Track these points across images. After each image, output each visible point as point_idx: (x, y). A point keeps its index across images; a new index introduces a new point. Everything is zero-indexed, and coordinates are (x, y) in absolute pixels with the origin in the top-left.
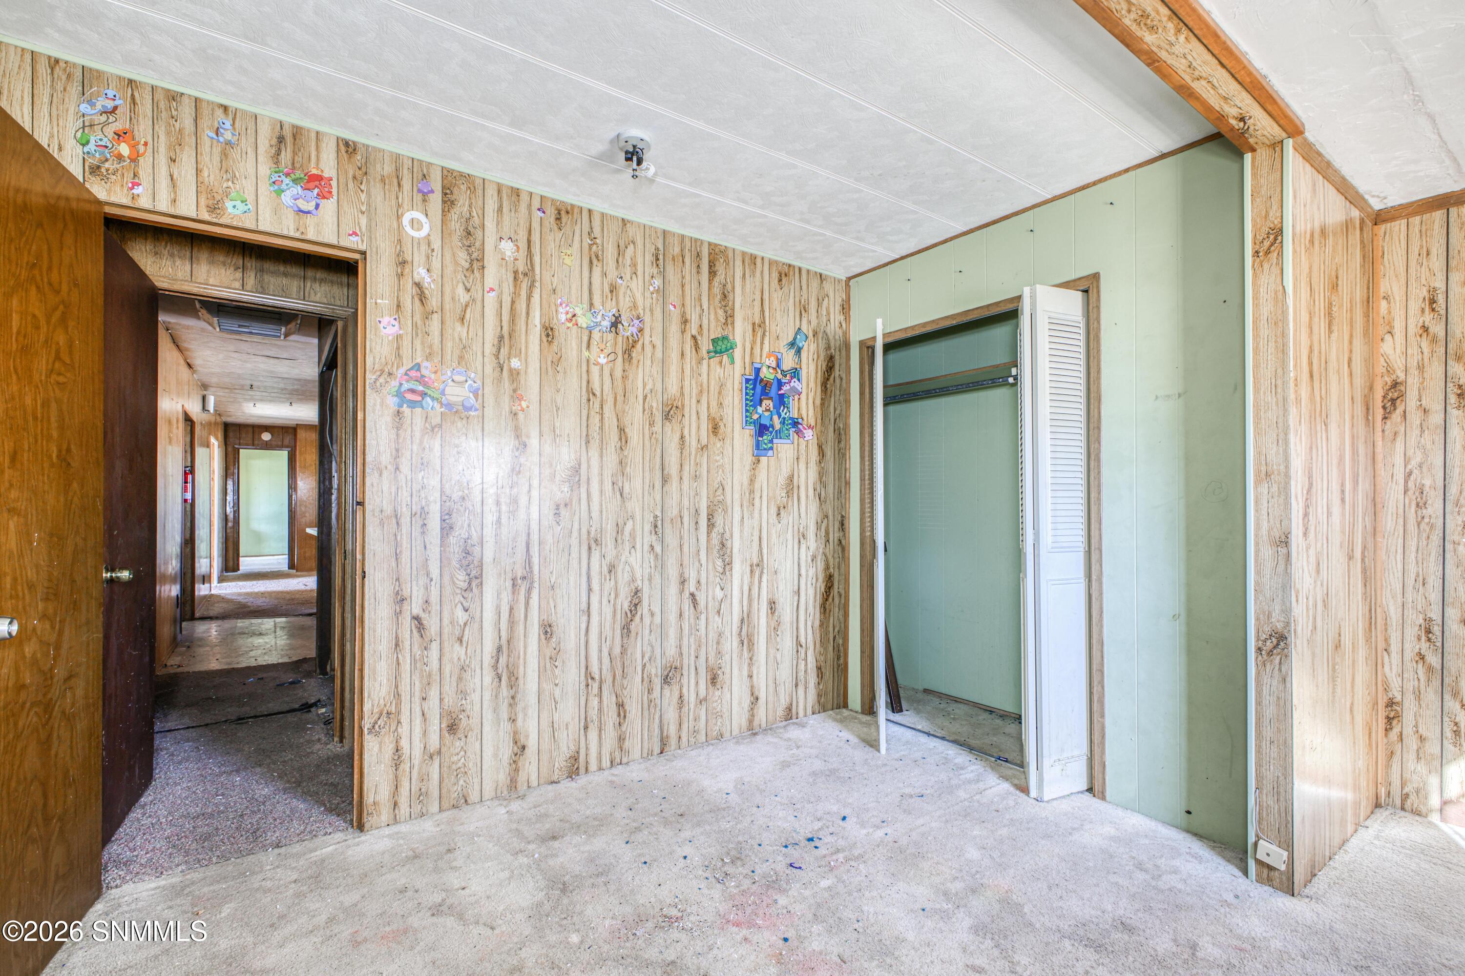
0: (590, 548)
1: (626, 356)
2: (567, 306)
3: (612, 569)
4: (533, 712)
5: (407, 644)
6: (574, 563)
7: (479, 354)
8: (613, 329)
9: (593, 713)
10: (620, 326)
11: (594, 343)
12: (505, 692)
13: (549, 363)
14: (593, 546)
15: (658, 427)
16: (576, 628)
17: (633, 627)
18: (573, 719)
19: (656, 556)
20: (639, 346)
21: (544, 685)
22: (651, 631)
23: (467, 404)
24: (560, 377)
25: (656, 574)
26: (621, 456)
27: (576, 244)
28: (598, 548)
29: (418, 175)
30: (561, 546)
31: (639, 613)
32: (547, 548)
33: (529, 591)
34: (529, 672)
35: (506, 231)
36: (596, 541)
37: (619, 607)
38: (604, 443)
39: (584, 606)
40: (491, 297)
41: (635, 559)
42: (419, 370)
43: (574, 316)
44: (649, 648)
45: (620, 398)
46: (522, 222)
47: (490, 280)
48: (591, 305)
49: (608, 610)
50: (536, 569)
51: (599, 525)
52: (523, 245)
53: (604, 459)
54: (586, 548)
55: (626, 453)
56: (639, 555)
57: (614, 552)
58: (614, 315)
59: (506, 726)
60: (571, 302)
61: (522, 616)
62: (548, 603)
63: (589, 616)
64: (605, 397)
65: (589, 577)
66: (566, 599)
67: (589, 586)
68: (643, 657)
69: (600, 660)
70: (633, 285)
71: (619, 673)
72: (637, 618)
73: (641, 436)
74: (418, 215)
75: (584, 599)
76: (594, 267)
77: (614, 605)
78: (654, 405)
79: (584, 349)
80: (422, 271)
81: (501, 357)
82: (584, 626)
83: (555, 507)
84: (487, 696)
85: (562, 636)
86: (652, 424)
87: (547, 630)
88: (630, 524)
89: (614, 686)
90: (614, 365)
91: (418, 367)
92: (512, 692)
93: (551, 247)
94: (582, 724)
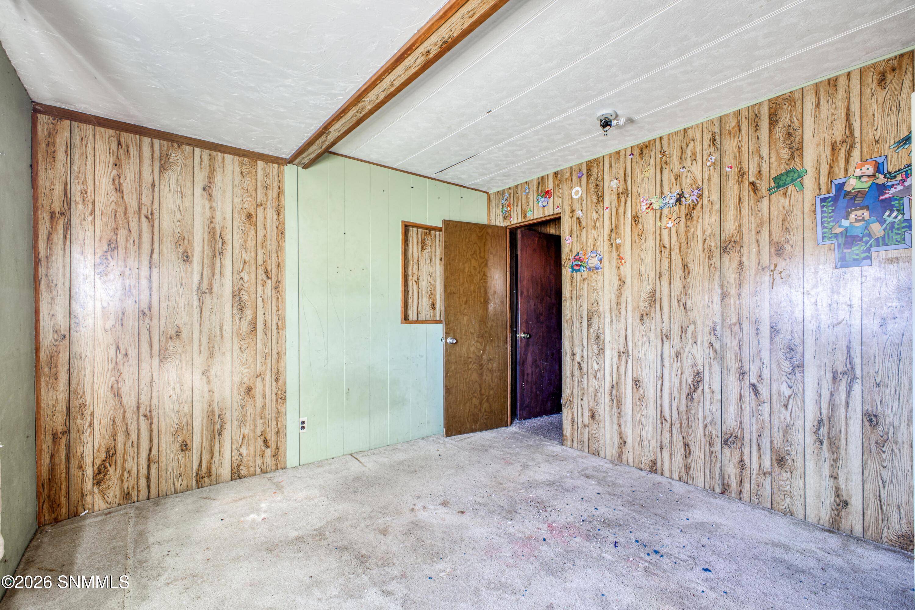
0: (662, 340)
1: (688, 217)
2: (647, 200)
3: (678, 355)
4: (630, 424)
5: (576, 373)
6: (653, 348)
7: (602, 241)
8: (678, 203)
9: (666, 441)
10: (683, 199)
11: (664, 216)
12: (615, 409)
13: (636, 236)
14: (665, 339)
15: (716, 259)
16: (654, 386)
17: (695, 396)
18: (653, 439)
19: (715, 351)
20: (698, 208)
21: (635, 413)
22: (711, 403)
23: (597, 267)
24: (642, 242)
25: (716, 363)
26: (685, 283)
27: (652, 162)
28: (668, 341)
29: (578, 170)
30: (644, 337)
31: (701, 388)
32: (636, 338)
33: (627, 360)
34: (627, 403)
35: (614, 174)
36: (667, 336)
37: (684, 381)
38: (672, 275)
39: (659, 374)
40: (607, 212)
41: (697, 351)
42: (578, 255)
43: (651, 204)
44: (710, 415)
45: (684, 246)
46: (621, 167)
47: (607, 203)
48: (662, 193)
49: (676, 381)
50: (630, 348)
51: (668, 327)
52: (622, 179)
53: (672, 286)
54: (660, 340)
55: (688, 280)
56: (700, 348)
57: (680, 345)
58: (678, 194)
59: (616, 427)
60: (649, 198)
61: (624, 373)
62: (637, 368)
63: (662, 381)
64: (672, 247)
65: (662, 358)
66: (648, 367)
67: (663, 363)
68: (704, 419)
69: (671, 410)
70: (694, 169)
71: (685, 423)
72: (699, 391)
73: (701, 267)
74: (578, 188)
75: (659, 370)
76: (664, 170)
77: (681, 378)
78: (713, 244)
79: (657, 222)
80: (580, 212)
81: (612, 240)
82: (659, 387)
83: (640, 315)
84: (607, 408)
85: (646, 389)
86: (710, 258)
87: (637, 383)
88: (692, 327)
89: (681, 430)
90: (679, 225)
91: (578, 254)
92: (619, 411)
93: (637, 170)
94: (659, 445)
